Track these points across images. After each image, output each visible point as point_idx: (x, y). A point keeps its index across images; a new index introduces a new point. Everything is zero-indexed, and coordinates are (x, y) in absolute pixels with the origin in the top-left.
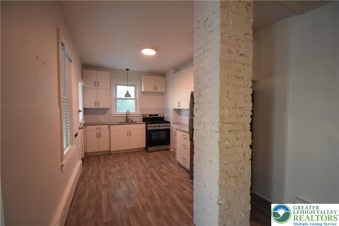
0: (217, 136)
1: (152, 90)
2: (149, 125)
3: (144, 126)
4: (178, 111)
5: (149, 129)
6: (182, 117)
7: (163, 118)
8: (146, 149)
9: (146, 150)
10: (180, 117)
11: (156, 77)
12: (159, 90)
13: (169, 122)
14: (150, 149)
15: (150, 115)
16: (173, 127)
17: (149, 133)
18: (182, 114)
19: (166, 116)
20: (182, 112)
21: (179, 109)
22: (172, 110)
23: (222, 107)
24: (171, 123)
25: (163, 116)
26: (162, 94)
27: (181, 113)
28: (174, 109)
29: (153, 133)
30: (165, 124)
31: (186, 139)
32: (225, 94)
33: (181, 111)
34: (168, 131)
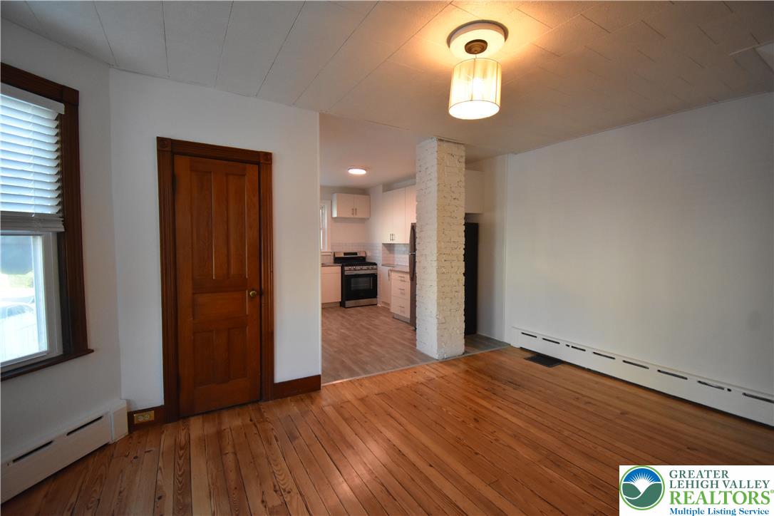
0: (435, 264)
1: (349, 215)
2: (346, 268)
3: (338, 269)
4: (390, 247)
5: (346, 273)
6: (396, 255)
7: (364, 258)
8: (342, 304)
9: (341, 306)
10: (391, 255)
11: (356, 196)
12: (359, 215)
13: (375, 264)
14: (348, 303)
15: (345, 254)
16: (382, 271)
17: (346, 280)
18: (396, 252)
19: (369, 254)
20: (396, 249)
21: (390, 244)
22: (381, 245)
23: (439, 242)
24: (379, 266)
25: (364, 255)
26: (363, 220)
27: (394, 250)
28: (384, 244)
29: (353, 280)
30: (370, 267)
31: (404, 281)
32: (441, 232)
33: (394, 247)
34: (374, 277)
